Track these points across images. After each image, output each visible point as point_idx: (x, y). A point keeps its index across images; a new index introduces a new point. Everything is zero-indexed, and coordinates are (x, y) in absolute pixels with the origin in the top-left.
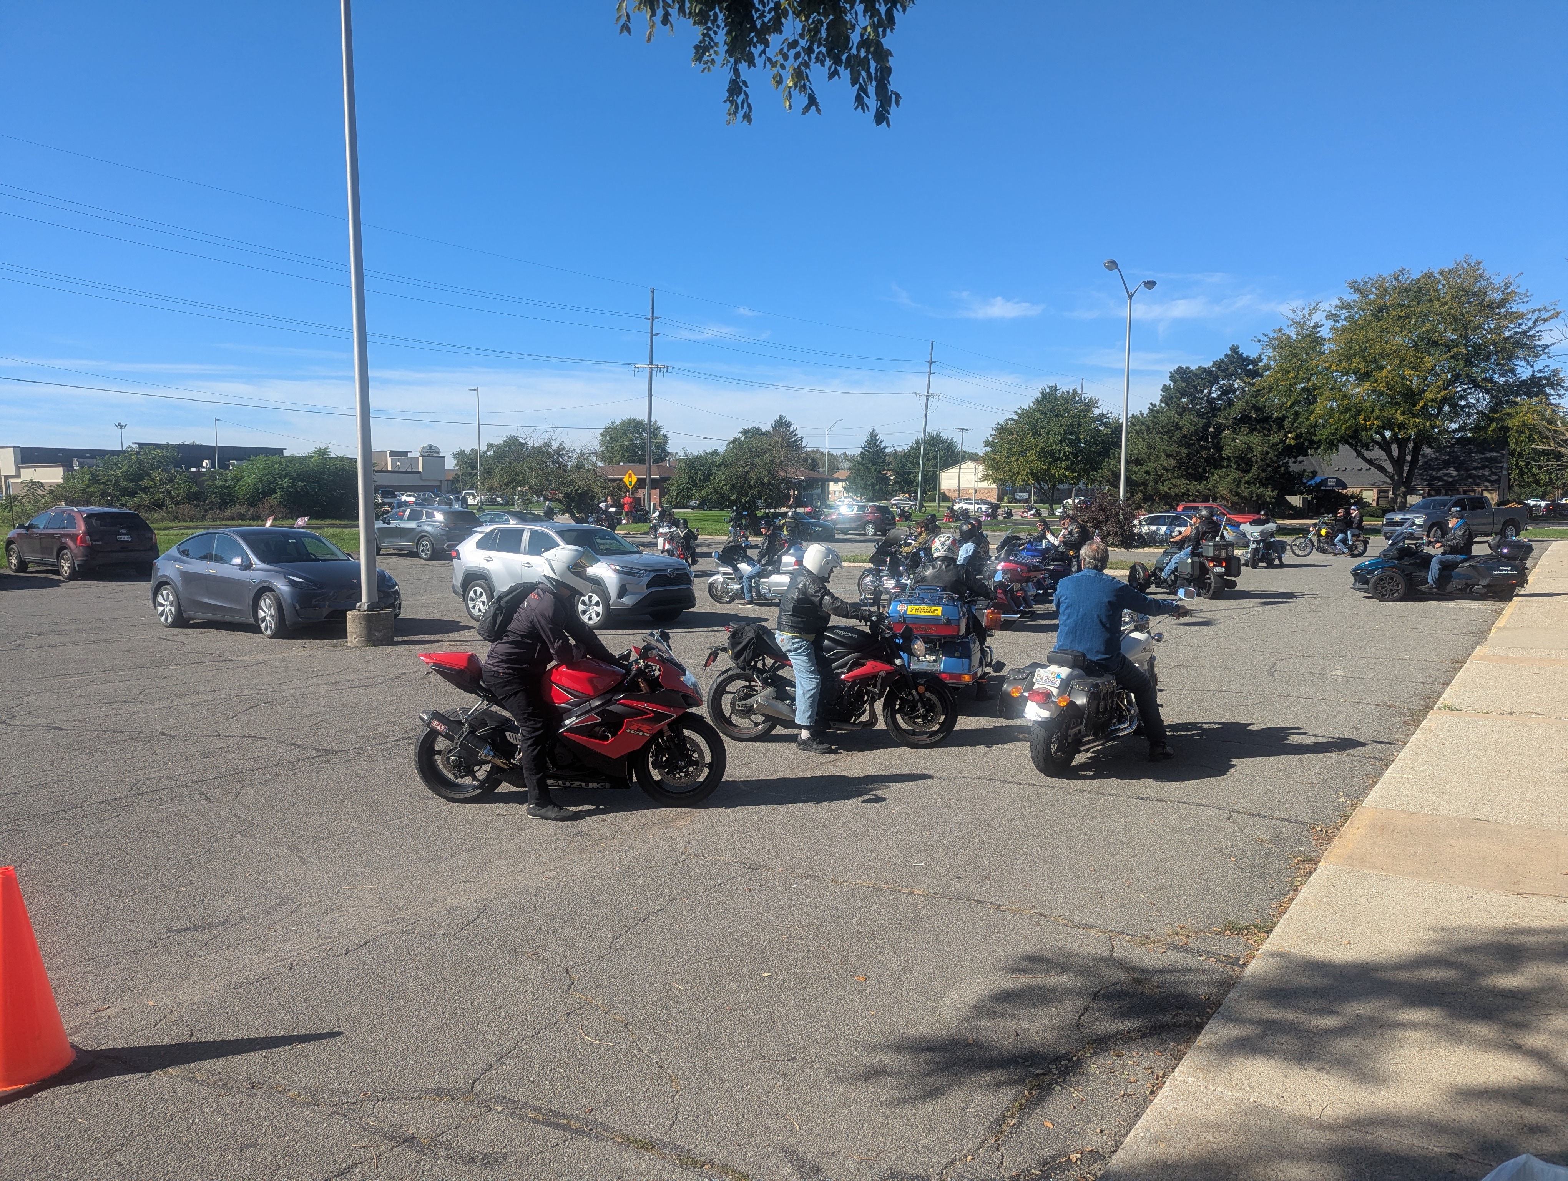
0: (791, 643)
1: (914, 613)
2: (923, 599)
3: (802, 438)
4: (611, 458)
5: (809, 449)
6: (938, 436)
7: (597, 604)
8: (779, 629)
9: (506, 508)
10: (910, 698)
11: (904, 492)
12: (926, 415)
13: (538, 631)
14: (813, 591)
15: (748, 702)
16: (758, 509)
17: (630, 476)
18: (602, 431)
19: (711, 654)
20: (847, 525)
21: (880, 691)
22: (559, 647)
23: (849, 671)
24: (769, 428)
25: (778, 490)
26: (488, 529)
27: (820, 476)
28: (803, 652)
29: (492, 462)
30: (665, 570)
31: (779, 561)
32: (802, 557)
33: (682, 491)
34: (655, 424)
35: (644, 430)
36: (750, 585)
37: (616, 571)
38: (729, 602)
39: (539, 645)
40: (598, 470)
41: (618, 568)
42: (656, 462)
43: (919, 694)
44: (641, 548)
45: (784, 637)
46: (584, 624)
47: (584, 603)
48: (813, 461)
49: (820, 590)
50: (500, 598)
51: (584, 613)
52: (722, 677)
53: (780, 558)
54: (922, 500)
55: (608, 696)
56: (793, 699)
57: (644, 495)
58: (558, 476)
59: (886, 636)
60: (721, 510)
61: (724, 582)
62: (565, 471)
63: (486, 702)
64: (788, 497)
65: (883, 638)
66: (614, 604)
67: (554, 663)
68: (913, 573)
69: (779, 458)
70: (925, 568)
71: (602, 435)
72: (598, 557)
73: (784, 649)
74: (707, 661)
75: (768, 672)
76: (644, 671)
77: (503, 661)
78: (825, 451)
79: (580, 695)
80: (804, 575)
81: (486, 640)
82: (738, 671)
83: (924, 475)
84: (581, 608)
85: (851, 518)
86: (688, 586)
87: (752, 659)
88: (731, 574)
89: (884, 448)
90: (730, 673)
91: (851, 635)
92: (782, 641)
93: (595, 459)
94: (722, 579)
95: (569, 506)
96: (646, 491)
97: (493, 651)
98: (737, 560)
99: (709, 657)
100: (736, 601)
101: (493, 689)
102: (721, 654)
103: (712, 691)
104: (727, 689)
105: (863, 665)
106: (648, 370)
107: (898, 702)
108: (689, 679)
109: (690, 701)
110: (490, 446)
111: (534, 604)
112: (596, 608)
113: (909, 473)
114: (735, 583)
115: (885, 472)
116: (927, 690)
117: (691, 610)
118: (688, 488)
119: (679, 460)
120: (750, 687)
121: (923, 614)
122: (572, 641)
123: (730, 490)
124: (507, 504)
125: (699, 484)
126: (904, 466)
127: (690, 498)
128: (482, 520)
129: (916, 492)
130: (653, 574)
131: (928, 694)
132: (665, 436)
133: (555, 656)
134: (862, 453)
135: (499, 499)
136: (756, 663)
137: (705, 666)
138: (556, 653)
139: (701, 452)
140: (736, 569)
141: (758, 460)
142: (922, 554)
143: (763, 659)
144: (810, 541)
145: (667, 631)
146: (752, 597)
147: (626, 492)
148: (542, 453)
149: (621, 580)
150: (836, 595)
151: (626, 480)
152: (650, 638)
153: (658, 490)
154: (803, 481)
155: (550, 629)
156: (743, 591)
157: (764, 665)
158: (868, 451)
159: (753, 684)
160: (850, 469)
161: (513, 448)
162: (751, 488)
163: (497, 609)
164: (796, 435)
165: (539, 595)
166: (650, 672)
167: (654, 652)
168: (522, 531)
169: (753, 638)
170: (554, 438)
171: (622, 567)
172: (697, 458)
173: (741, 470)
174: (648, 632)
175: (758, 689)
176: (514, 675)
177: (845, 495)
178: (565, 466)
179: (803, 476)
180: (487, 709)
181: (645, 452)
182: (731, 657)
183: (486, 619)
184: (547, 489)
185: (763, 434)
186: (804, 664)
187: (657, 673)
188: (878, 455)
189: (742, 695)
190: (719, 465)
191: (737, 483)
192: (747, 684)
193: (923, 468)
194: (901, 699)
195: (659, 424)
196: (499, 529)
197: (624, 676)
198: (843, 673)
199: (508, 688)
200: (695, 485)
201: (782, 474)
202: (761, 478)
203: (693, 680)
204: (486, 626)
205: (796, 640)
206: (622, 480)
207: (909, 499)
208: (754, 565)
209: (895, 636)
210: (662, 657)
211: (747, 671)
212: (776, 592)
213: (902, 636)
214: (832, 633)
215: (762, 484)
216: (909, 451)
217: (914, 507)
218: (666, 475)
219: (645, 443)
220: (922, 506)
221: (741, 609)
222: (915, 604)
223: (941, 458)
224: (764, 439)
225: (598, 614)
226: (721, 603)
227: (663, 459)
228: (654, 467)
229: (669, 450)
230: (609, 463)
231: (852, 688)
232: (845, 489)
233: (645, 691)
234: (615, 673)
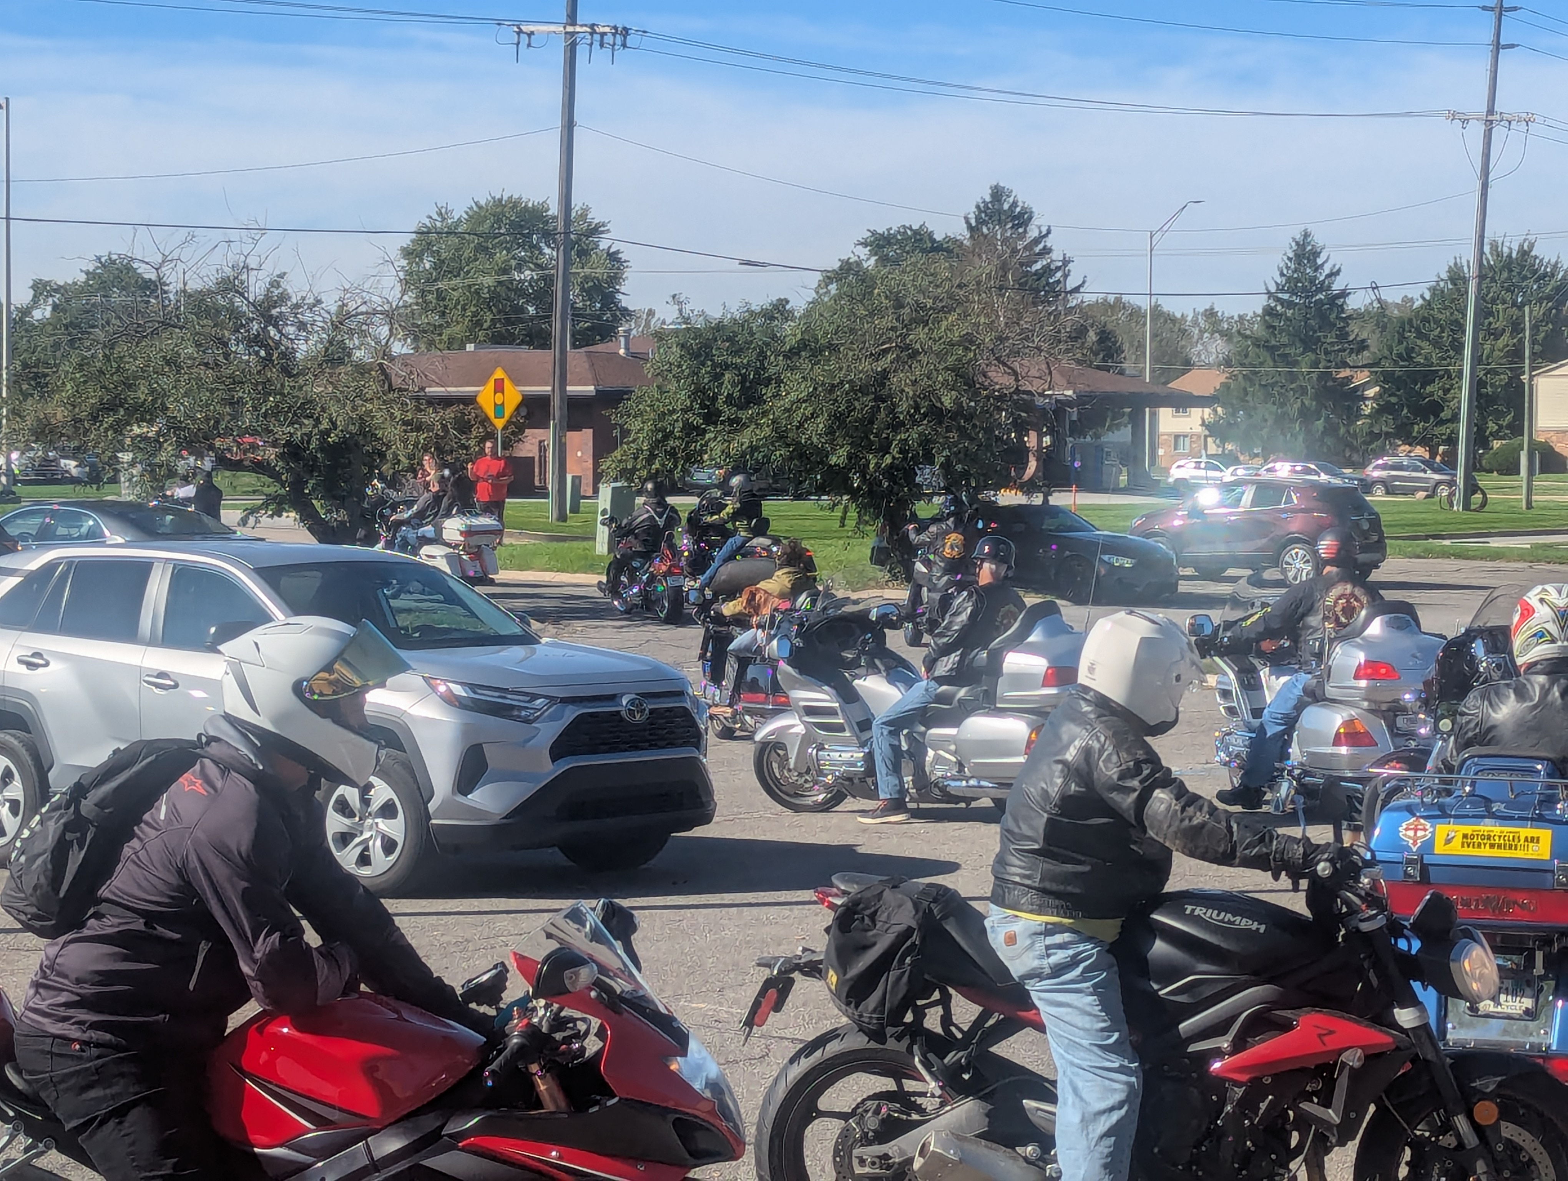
0: (1041, 944)
1: (1456, 849)
2: (1487, 802)
3: (1066, 262)
4: (437, 329)
5: (1089, 298)
6: (1524, 253)
7: (388, 811)
8: (998, 898)
9: (90, 493)
10: (1448, 1141)
11: (1411, 441)
12: (1485, 186)
13: (202, 902)
14: (1113, 773)
15: (894, 1148)
16: (920, 496)
17: (499, 387)
18: (406, 240)
19: (769, 984)
20: (1221, 550)
21: (1345, 1116)
22: (271, 956)
23: (1239, 1045)
24: (959, 230)
25: (989, 431)
26: (36, 561)
27: (1123, 386)
28: (1083, 978)
29: (48, 341)
30: (612, 698)
31: (994, 667)
32: (1076, 652)
33: (667, 436)
34: (583, 216)
35: (548, 235)
36: (896, 749)
37: (451, 700)
38: (825, 807)
39: (204, 947)
40: (397, 372)
41: (458, 690)
42: (582, 339)
43: (1477, 1128)
44: (535, 625)
45: (1017, 927)
46: (351, 879)
47: (343, 807)
48: (1106, 337)
49: (1138, 771)
50: (79, 791)
51: (344, 839)
52: (806, 1064)
53: (996, 659)
54: (1474, 466)
55: (429, 1123)
56: (1046, 1142)
57: (542, 449)
58: (265, 389)
59: (1365, 927)
60: (798, 497)
61: (807, 740)
62: (286, 371)
63: (24, 1140)
64: (1019, 455)
65: (1355, 934)
66: (442, 811)
67: (250, 1009)
68: (1453, 714)
69: (991, 326)
70: (1492, 696)
71: (407, 253)
72: (403, 654)
73: (1016, 969)
74: (756, 1005)
75: (962, 1045)
76: (548, 1037)
77: (82, 1003)
78: (1144, 303)
79: (334, 1115)
80: (1079, 719)
81: (27, 928)
82: (859, 1041)
83: (1478, 385)
84: (334, 823)
85: (1232, 528)
86: (696, 754)
87: (907, 1002)
88: (831, 712)
89: (1344, 294)
90: (833, 1048)
91: (1244, 923)
92: (1011, 940)
93: (384, 331)
94: (800, 729)
95: (297, 485)
96: (548, 435)
97: (49, 968)
98: (854, 664)
99: (763, 993)
100: (850, 803)
101: (48, 1096)
102: (802, 984)
103: (773, 1111)
104: (824, 1103)
105: (1286, 1026)
106: (561, 45)
107: (1408, 1154)
108: (699, 1068)
109: (703, 1142)
110: (41, 289)
111: (190, 810)
112: (383, 825)
113: (1428, 377)
114: (845, 743)
115: (1345, 373)
116: (1506, 1113)
117: (698, 832)
118: (689, 428)
119: (660, 336)
120: (901, 1097)
121: (1486, 852)
122: (312, 938)
123: (830, 431)
124: (94, 478)
125: (728, 412)
126: (1408, 355)
127: (693, 458)
128: (12, 531)
129: (1452, 441)
130: (571, 713)
131: (1508, 1130)
132: (613, 257)
133: (255, 986)
134: (1269, 311)
135: (70, 465)
136: (920, 1015)
137: (750, 1022)
138: (261, 975)
139: (735, 310)
140: (849, 695)
141: (919, 335)
142: (1478, 648)
143: (945, 1002)
144: (1097, 602)
145: (625, 903)
146: (902, 791)
147: (482, 440)
148: (213, 312)
149: (467, 731)
150: (1192, 786)
151: (486, 397)
152: (571, 927)
153: (588, 433)
154: (1069, 403)
155: (246, 896)
156: (870, 771)
157: (947, 1020)
158: (1289, 305)
159: (910, 1085)
160: (1228, 363)
161: (117, 297)
162: (896, 426)
163: (67, 827)
164: (1047, 251)
165: (208, 781)
166: (567, 1040)
167: (585, 975)
168: (143, 569)
169: (909, 932)
170: (253, 262)
171: (473, 687)
172: (719, 327)
173: (865, 365)
174: (566, 904)
175: (928, 1104)
176: (117, 1048)
177: (1213, 448)
178: (288, 355)
179: (1070, 384)
180: (27, 1163)
181: (550, 306)
182: (836, 994)
183: (31, 860)
184: (228, 432)
185: (937, 248)
186: (1085, 1022)
187: (592, 1045)
188: (1323, 317)
189: (872, 1123)
190: (793, 353)
191: (851, 409)
192: (887, 1084)
193: (1477, 360)
194: (1417, 1145)
195: (596, 216)
196: (70, 562)
197: (485, 1054)
198: (1218, 1053)
199: (93, 1094)
200: (711, 417)
201: (1000, 379)
202: (929, 394)
203: (712, 1070)
204: (30, 881)
205: (1058, 939)
206: (470, 401)
207: (1429, 464)
208: (909, 683)
209: (1395, 929)
210: (609, 990)
211: (891, 1044)
212: (981, 772)
213: (1418, 928)
214: (1180, 915)
215: (937, 414)
216: (1428, 304)
217: (1443, 490)
218: (613, 383)
219: (549, 280)
220: (1472, 488)
221: (865, 829)
222: (1460, 818)
223: (1535, 328)
224: (942, 267)
225: (389, 846)
226: (797, 809)
227: (606, 332)
228: (577, 359)
229: (625, 302)
230: (431, 344)
231: (1248, 1104)
232: (1212, 429)
233: (552, 1108)
234: (450, 1043)
